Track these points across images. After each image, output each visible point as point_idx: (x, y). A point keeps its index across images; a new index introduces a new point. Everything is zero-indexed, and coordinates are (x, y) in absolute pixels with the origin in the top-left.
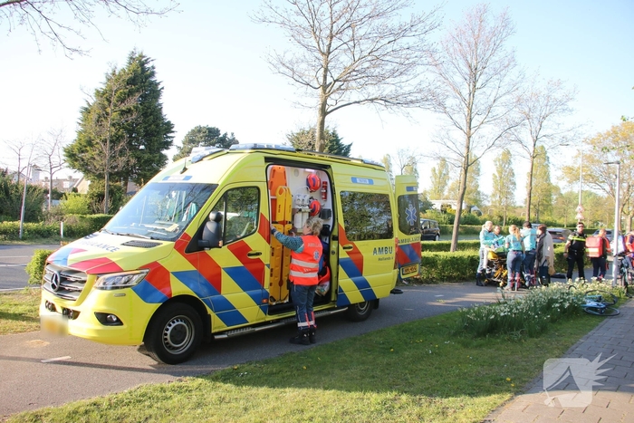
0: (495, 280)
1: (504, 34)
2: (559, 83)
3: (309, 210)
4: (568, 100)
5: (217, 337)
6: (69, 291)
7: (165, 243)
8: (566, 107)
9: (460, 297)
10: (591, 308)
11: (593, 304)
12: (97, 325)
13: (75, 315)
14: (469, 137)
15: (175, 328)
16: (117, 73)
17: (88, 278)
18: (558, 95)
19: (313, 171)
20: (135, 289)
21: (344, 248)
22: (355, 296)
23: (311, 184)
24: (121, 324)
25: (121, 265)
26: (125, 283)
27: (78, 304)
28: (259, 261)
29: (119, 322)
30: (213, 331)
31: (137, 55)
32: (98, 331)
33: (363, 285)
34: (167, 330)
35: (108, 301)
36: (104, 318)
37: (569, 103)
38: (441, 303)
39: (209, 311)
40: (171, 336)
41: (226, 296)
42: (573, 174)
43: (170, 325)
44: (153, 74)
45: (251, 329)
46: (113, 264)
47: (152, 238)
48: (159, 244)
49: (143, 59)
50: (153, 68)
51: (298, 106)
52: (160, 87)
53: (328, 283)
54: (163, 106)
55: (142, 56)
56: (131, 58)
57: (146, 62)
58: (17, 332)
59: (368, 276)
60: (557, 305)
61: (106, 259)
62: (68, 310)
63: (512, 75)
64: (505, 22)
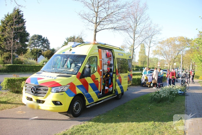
0: (147, 85)
1: (145, 9)
2: (157, 25)
3: (108, 64)
4: (160, 30)
5: (87, 107)
6: (39, 93)
7: (73, 76)
8: (159, 32)
9: (140, 91)
10: (180, 93)
11: (180, 92)
12: (53, 105)
13: (43, 102)
14: (134, 41)
15: (76, 105)
16: (9, 15)
17: (49, 88)
18: (157, 29)
19: (108, 51)
20: (66, 92)
21: (118, 76)
22: (119, 92)
23: (108, 55)
24: (62, 104)
25: (61, 84)
26: (62, 90)
27: (44, 98)
28: (97, 81)
29: (61, 104)
30: (86, 105)
31: (16, 9)
32: (53, 108)
33: (121, 88)
34: (74, 106)
35: (57, 97)
36: (55, 103)
37: (160, 31)
38: (136, 93)
39: (86, 99)
40: (76, 108)
41: (90, 93)
42: (156, 53)
43: (75, 104)
44: (22, 16)
45: (95, 104)
46: (58, 83)
47: (67, 74)
48: (71, 76)
49: (19, 11)
50: (23, 14)
51: (87, 29)
52: (25, 21)
53: (112, 88)
54: (26, 27)
55: (18, 10)
56: (15, 10)
57: (20, 12)
58: (10, 108)
59: (123, 85)
60: (174, 93)
61: (54, 82)
62: (40, 100)
63: (148, 22)
64: (146, 5)
